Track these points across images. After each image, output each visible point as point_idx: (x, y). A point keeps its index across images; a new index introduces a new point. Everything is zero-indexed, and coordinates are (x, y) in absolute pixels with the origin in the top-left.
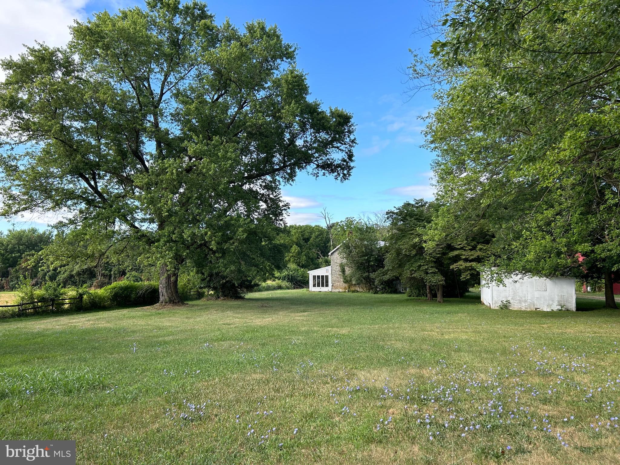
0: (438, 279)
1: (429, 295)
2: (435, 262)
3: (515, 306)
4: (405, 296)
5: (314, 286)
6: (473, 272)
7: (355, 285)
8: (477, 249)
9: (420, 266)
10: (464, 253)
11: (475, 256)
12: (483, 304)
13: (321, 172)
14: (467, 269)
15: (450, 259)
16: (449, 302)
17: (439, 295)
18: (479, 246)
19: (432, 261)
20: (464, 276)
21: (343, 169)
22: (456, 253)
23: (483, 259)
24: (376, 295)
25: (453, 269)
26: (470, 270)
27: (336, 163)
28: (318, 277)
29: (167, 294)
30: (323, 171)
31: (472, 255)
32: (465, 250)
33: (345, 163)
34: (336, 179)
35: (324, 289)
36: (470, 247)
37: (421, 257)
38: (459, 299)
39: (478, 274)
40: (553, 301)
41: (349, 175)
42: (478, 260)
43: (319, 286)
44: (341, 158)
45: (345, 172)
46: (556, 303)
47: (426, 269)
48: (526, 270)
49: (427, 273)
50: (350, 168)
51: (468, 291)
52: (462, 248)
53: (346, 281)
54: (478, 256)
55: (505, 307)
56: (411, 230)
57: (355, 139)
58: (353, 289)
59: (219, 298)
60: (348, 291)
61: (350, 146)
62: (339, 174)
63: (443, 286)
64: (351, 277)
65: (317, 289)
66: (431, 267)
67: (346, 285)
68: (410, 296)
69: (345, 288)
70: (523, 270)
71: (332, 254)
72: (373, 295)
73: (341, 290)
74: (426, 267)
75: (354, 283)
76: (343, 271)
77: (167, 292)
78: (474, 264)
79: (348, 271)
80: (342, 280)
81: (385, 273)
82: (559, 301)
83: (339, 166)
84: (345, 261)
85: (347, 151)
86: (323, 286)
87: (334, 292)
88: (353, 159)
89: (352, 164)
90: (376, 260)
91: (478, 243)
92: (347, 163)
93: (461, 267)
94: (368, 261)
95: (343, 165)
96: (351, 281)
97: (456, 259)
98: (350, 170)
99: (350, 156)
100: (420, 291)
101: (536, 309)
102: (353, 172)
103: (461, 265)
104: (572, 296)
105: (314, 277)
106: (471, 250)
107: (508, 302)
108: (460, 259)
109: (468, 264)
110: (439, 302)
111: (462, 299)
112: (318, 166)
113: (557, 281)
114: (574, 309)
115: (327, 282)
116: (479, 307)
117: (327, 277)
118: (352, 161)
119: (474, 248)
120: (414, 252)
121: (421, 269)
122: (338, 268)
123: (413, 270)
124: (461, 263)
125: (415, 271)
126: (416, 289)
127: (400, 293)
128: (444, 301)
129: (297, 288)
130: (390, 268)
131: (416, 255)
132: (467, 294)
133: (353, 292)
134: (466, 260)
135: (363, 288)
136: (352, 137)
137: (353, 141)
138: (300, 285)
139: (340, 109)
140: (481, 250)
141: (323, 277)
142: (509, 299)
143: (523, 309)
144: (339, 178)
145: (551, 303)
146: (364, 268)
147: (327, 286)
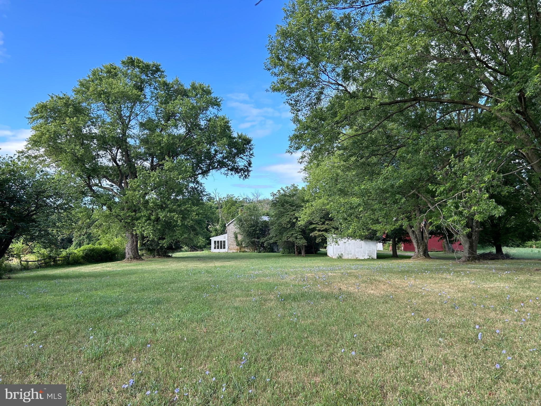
0: (302, 242)
1: (296, 252)
2: (301, 232)
3: (345, 257)
4: (280, 254)
5: (215, 248)
6: (323, 237)
7: (244, 247)
8: (325, 224)
9: (293, 234)
10: (318, 226)
11: (324, 228)
12: (329, 256)
13: (230, 172)
14: (319, 236)
15: (309, 229)
16: (309, 256)
17: (303, 252)
18: (327, 222)
19: (300, 231)
20: (318, 240)
21: (244, 172)
22: (313, 226)
23: (329, 230)
24: (260, 254)
25: (312, 236)
26: (322, 236)
27: (240, 168)
28: (218, 242)
29: (132, 253)
30: (231, 172)
31: (322, 228)
32: (318, 224)
33: (246, 168)
34: (240, 177)
35: (222, 251)
36: (321, 223)
37: (293, 229)
38: (314, 255)
39: (326, 239)
40: (365, 254)
41: (249, 176)
42: (326, 230)
43: (218, 248)
44: (243, 165)
45: (246, 173)
46: (367, 255)
47: (296, 236)
48: (349, 236)
49: (297, 238)
50: (249, 171)
51: (319, 250)
52: (317, 223)
53: (238, 245)
54: (326, 228)
55: (340, 257)
56: (288, 212)
57: (253, 153)
58: (243, 250)
59: (155, 256)
60: (240, 252)
61: (250, 157)
62: (242, 175)
63: (305, 246)
64: (242, 242)
65: (217, 251)
66: (299, 235)
67: (238, 247)
68: (284, 253)
69: (237, 250)
70: (348, 236)
71: (228, 225)
72: (258, 253)
73: (234, 251)
74: (296, 235)
75: (244, 246)
76: (236, 237)
77: (131, 251)
78: (324, 233)
79: (240, 238)
80: (235, 244)
81: (271, 238)
82: (368, 254)
83: (242, 169)
84: (238, 231)
85: (248, 160)
86: (221, 248)
87: (230, 252)
88: (251, 165)
89: (250, 169)
90: (260, 230)
91: (326, 220)
92: (247, 167)
93: (316, 235)
94: (255, 230)
95: (245, 169)
96: (241, 244)
97: (314, 229)
98: (249, 172)
99: (250, 164)
100: (290, 250)
101: (356, 258)
102: (251, 174)
103: (316, 233)
104: (375, 251)
105: (215, 242)
106: (322, 224)
107: (342, 254)
108: (316, 230)
109: (320, 233)
110: (303, 256)
111: (316, 255)
112: (229, 169)
113: (367, 242)
114: (376, 258)
115: (224, 245)
116: (326, 257)
117: (224, 242)
118: (250, 166)
119: (323, 223)
120: (289, 226)
121: (293, 236)
122: (233, 236)
123: (288, 237)
124: (316, 232)
125: (290, 237)
126: (287, 249)
127: (275, 252)
128: (305, 256)
129: (193, 251)
130: (274, 235)
131: (290, 227)
132: (319, 252)
133: (243, 252)
134: (319, 231)
135: (250, 249)
136: (251, 152)
137: (251, 155)
138: (195, 249)
139: (244, 134)
140: (327, 224)
141: (221, 241)
142: (342, 253)
143: (350, 258)
144: (242, 177)
145: (364, 255)
146: (252, 235)
147: (224, 248)
